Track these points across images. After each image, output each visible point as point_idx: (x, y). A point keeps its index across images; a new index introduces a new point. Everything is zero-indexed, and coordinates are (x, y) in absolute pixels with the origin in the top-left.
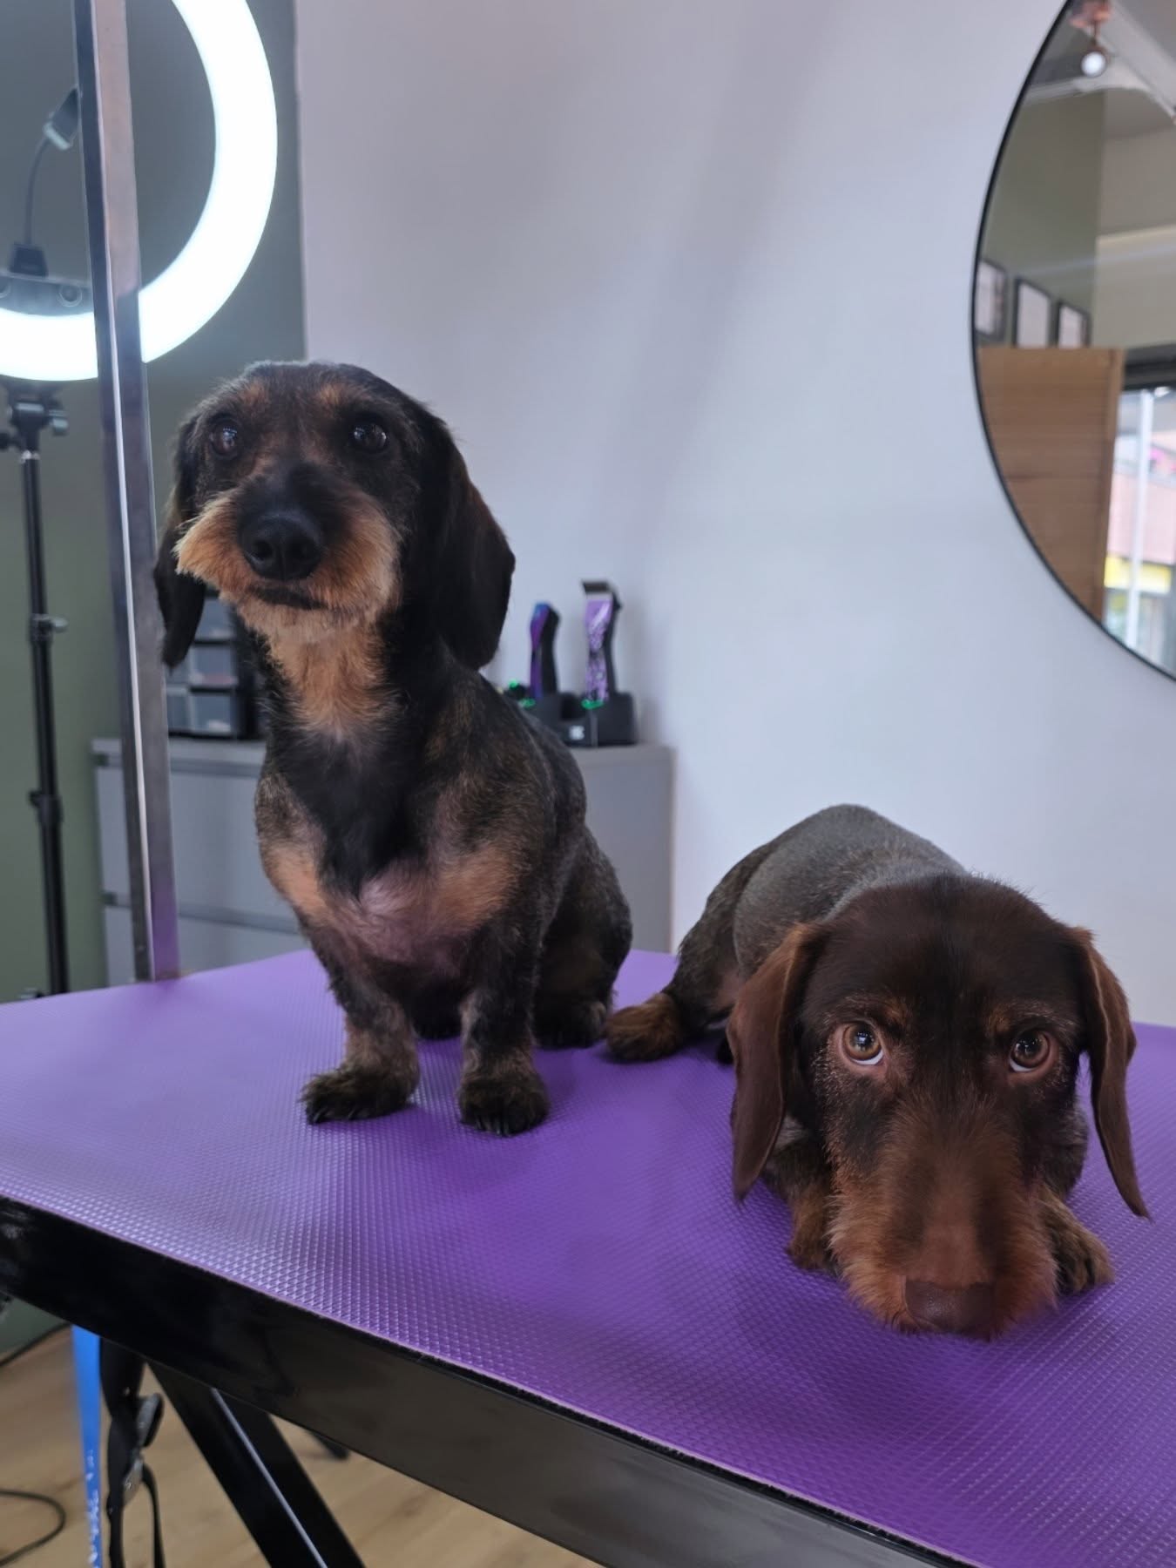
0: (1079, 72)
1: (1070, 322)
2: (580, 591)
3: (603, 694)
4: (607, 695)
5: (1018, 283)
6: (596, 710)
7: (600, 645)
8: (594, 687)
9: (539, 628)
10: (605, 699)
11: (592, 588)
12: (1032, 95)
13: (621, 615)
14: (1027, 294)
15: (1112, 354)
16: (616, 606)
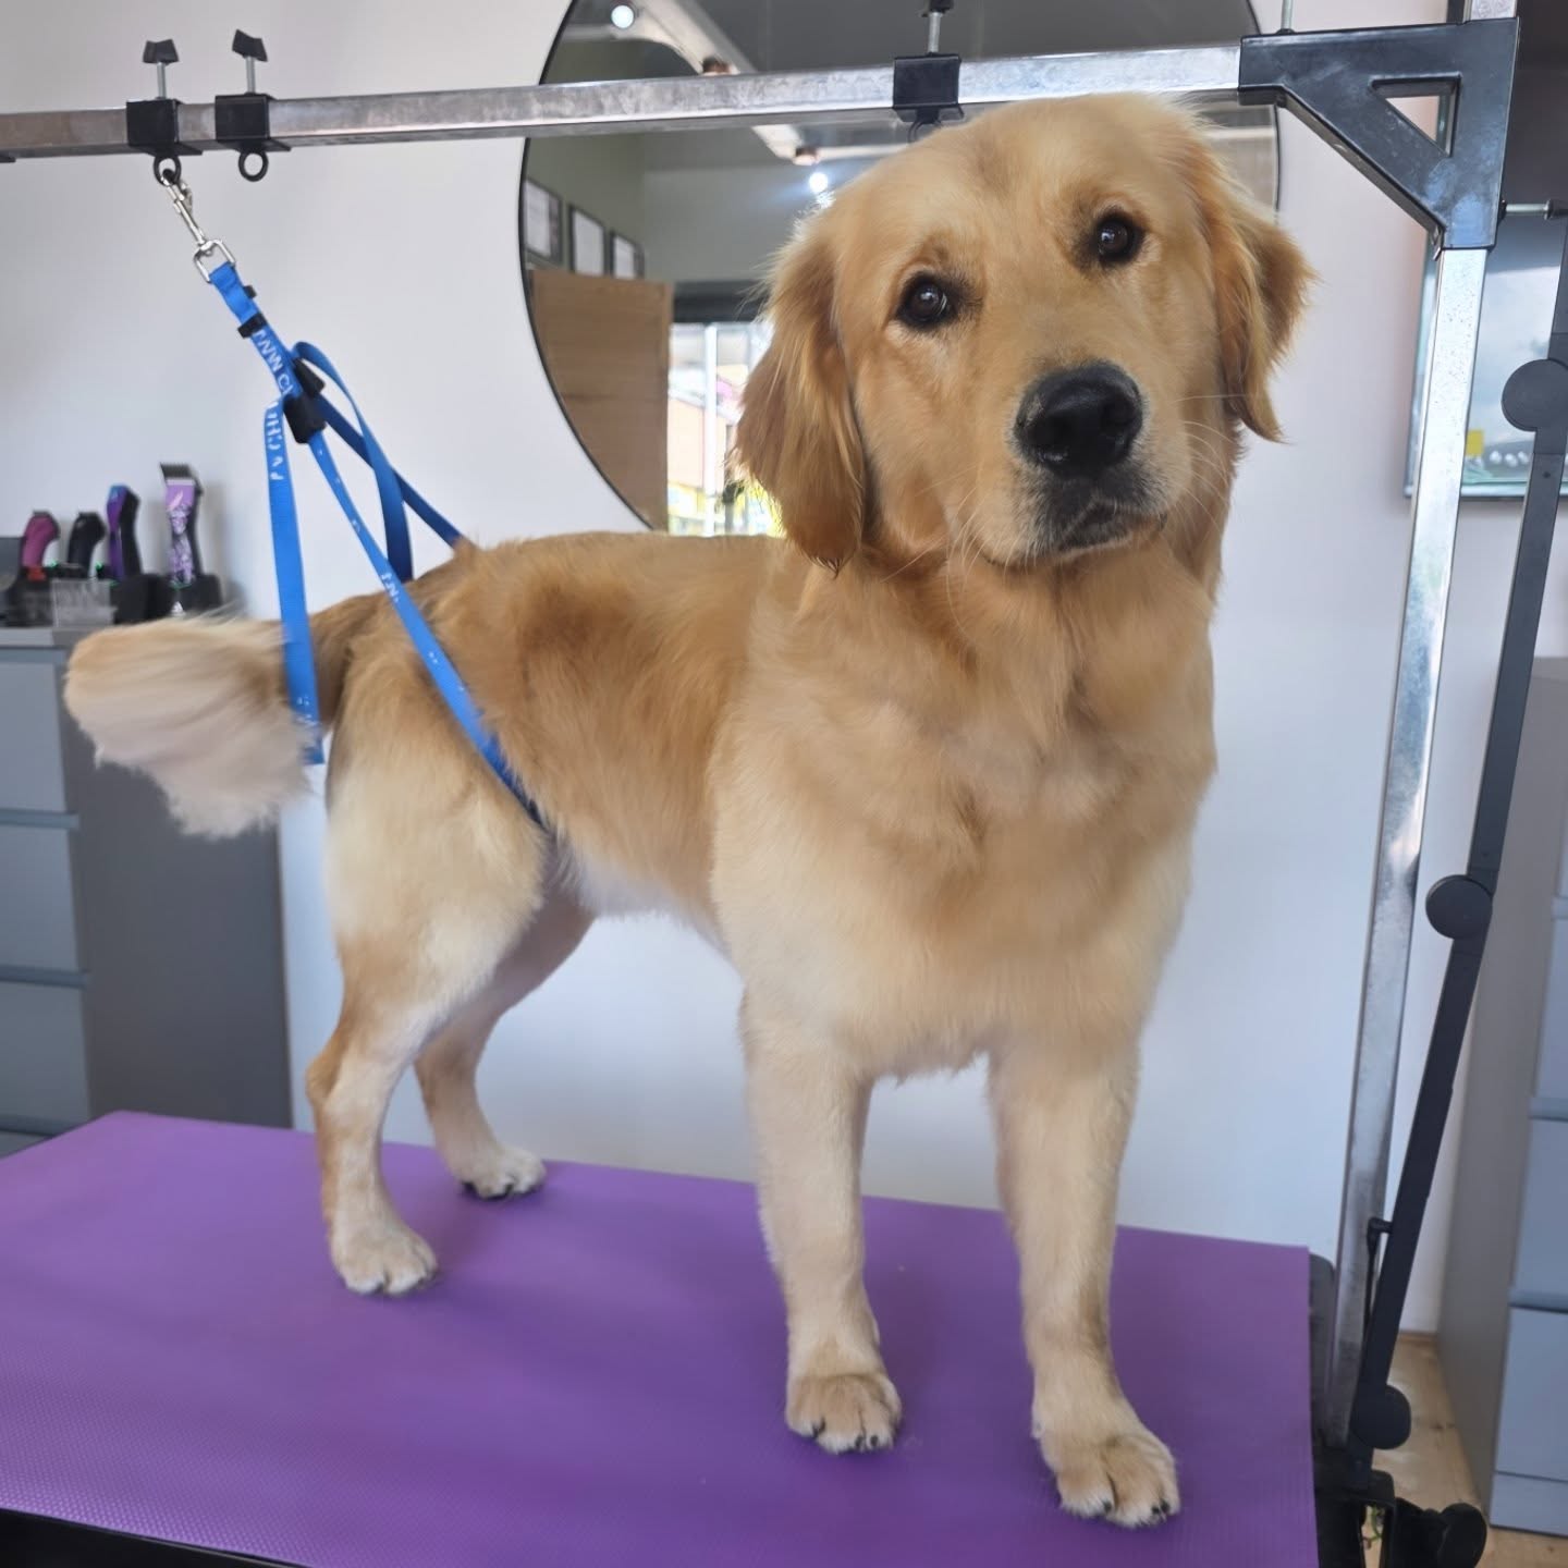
0: (608, 20)
1: (623, 252)
2: (159, 474)
3: (189, 576)
4: (194, 576)
5: (572, 209)
6: (183, 590)
7: (184, 528)
8: (180, 569)
9: (119, 508)
10: (192, 580)
11: (171, 471)
12: (568, 34)
13: (202, 499)
14: (581, 223)
15: (661, 288)
16: (198, 492)
